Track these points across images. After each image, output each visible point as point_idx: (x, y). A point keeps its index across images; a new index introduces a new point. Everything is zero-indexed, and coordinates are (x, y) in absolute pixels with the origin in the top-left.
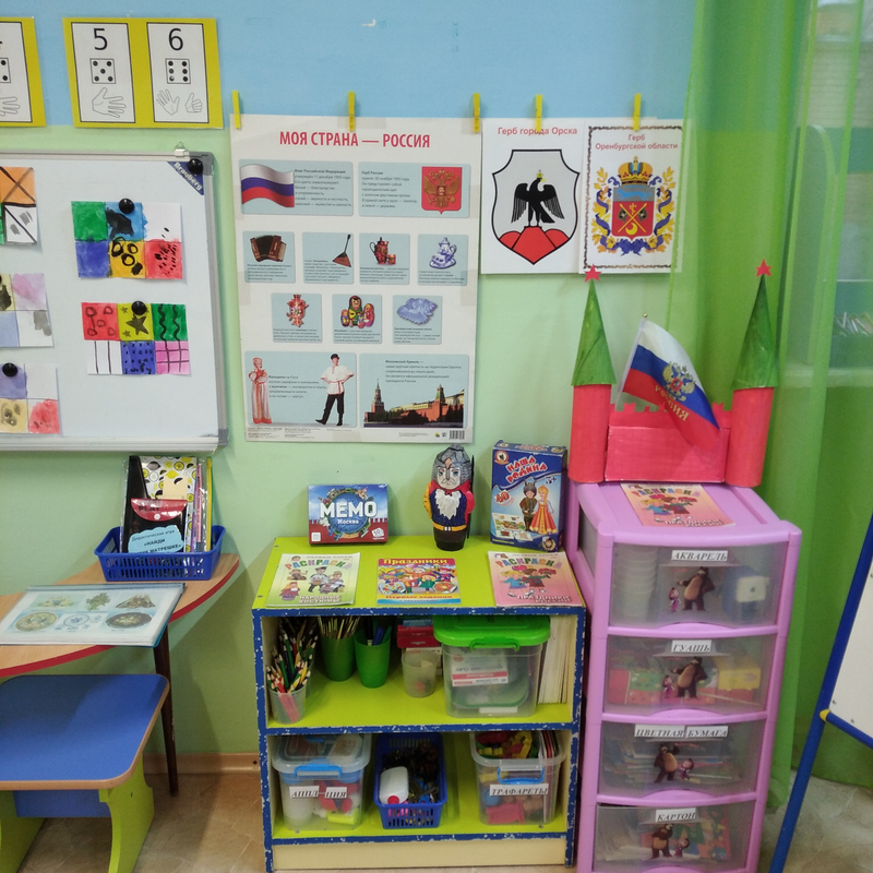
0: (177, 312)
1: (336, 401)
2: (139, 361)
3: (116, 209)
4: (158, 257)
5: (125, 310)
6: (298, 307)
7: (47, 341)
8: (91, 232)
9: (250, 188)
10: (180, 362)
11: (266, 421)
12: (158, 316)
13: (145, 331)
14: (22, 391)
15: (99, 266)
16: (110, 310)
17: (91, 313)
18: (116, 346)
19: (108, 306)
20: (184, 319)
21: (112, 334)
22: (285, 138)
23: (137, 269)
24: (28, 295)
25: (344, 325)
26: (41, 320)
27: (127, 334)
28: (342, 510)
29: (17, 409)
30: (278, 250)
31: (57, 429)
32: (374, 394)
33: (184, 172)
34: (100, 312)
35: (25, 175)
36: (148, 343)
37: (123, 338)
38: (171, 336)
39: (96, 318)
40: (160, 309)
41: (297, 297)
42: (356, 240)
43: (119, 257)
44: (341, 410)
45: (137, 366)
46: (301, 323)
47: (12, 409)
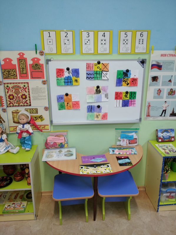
0: (135, 93)
1: (164, 111)
2: (126, 104)
3: (125, 72)
4: (133, 81)
5: (124, 93)
6: (159, 91)
7: (107, 100)
8: (119, 77)
9: (153, 66)
10: (134, 104)
11: (149, 116)
12: (131, 94)
13: (128, 98)
14: (100, 111)
15: (120, 84)
16: (121, 93)
17: (117, 94)
18: (121, 101)
19: (121, 92)
20: (136, 95)
21: (121, 98)
22: (162, 55)
23: (128, 84)
24: (105, 91)
25: (169, 95)
26: (107, 96)
27: (124, 98)
28: (165, 134)
29: (99, 115)
30: (157, 79)
31: (107, 119)
32: (173, 109)
33: (140, 63)
34: (119, 94)
35: (107, 65)
36: (128, 100)
37: (123, 99)
38: (133, 98)
39: (118, 95)
40: (131, 93)
41: (159, 89)
42: (173, 77)
43: (124, 82)
44: (165, 113)
45: (125, 105)
46: (159, 95)
47: (98, 115)
